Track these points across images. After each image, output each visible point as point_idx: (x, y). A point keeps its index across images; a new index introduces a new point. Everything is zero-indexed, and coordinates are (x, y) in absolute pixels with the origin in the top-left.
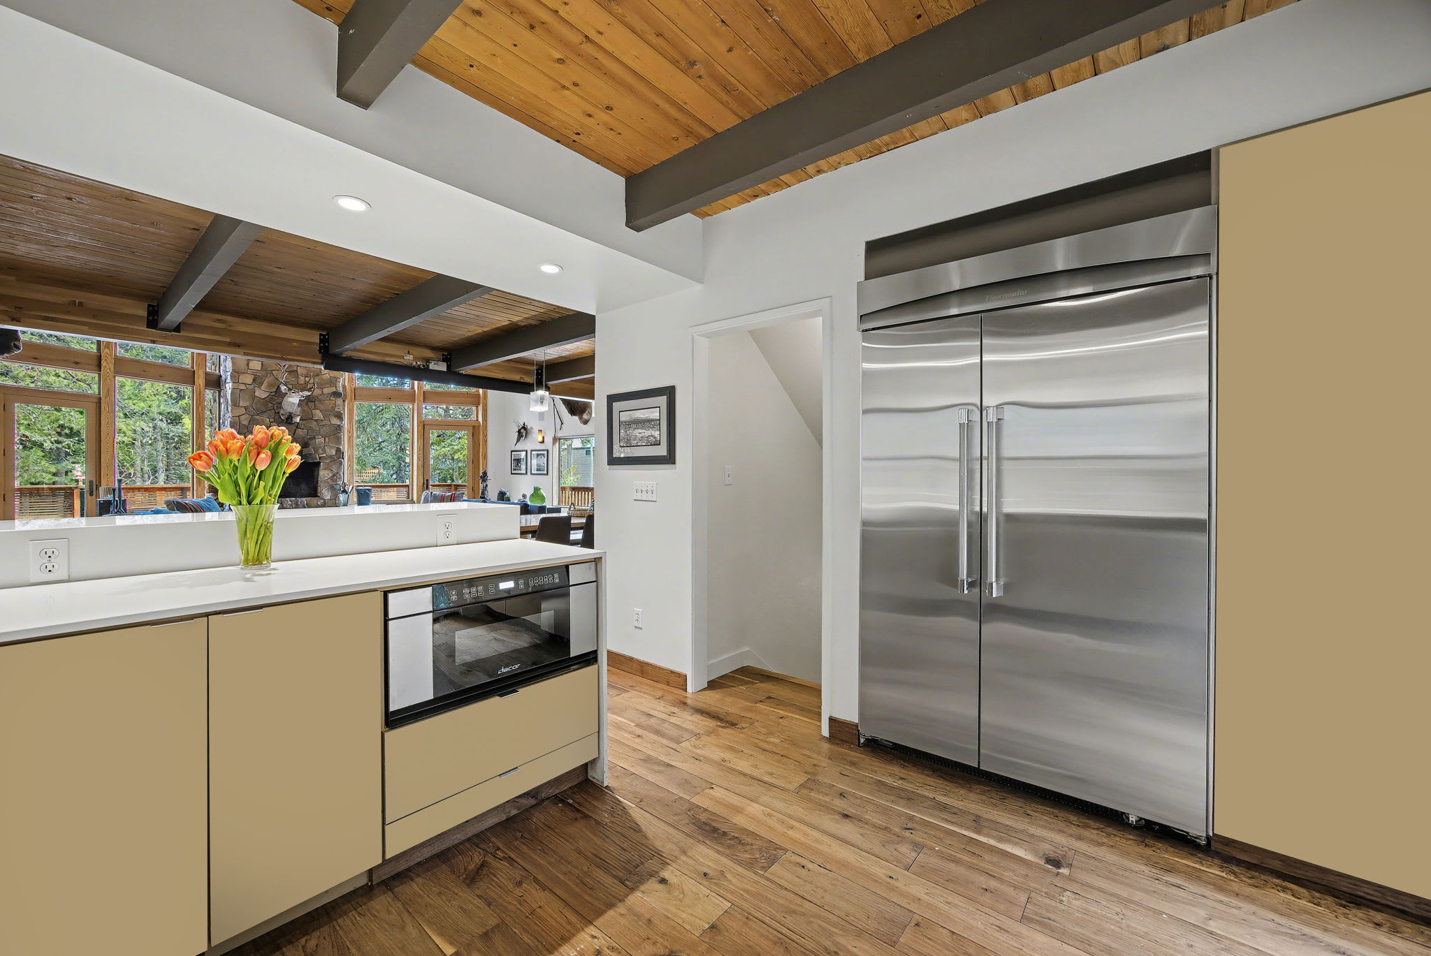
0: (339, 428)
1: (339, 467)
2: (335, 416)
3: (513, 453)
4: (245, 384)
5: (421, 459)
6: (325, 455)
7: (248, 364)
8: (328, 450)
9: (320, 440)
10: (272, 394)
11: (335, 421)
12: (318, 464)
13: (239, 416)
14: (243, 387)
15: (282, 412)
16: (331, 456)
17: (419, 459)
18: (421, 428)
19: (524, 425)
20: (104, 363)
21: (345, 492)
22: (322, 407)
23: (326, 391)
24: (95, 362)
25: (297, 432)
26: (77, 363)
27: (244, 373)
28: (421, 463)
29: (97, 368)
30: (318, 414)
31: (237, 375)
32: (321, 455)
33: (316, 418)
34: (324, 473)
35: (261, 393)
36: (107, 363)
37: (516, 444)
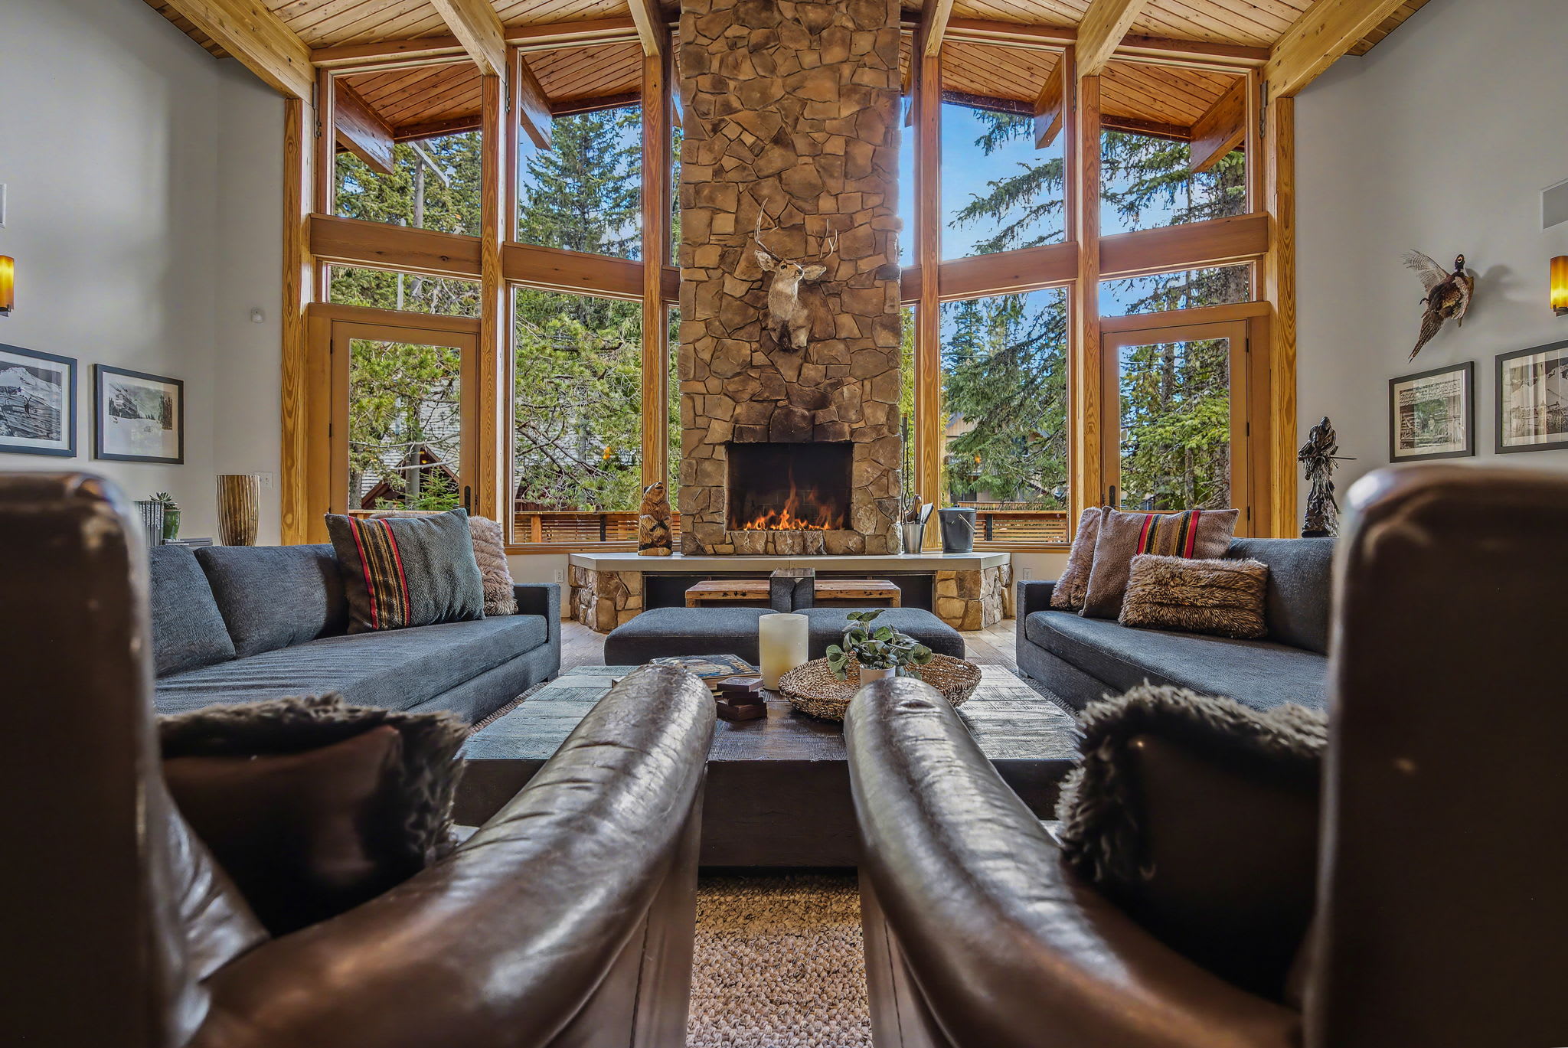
0: (891, 357)
1: (894, 455)
2: (884, 326)
3: (1398, 387)
4: (707, 269)
5: (1097, 429)
6: (862, 424)
7: (711, 224)
8: (868, 411)
9: (851, 390)
10: (755, 286)
11: (884, 338)
12: (849, 446)
13: (693, 343)
14: (701, 275)
15: (770, 325)
16: (876, 428)
17: (1088, 430)
18: (1094, 344)
19: (1459, 265)
20: (485, 256)
21: (914, 518)
22: (857, 307)
23: (865, 265)
24: (473, 256)
25: (804, 370)
26: (444, 258)
27: (702, 244)
28: (1095, 439)
29: (474, 267)
30: (848, 325)
31: (689, 249)
32: (855, 426)
33: (843, 335)
34: (862, 471)
35: (735, 287)
36: (490, 255)
37: (1416, 351)
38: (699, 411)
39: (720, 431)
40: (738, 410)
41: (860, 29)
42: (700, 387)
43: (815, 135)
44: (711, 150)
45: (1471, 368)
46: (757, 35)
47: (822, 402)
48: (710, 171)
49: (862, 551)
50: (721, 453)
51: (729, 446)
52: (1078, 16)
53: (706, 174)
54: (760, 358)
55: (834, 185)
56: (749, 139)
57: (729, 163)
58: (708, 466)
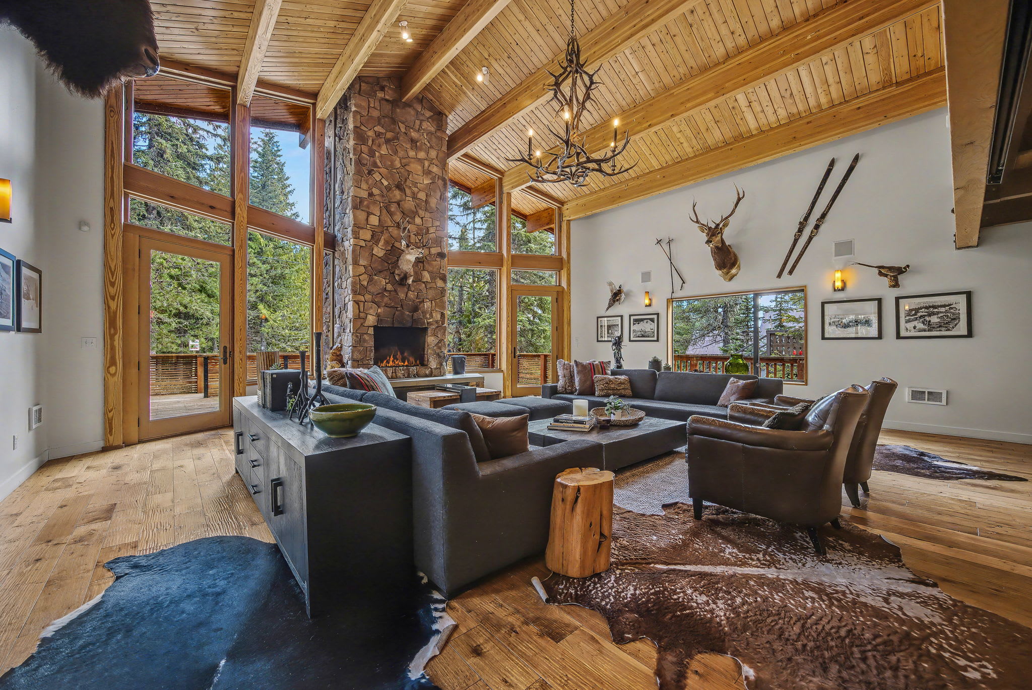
0: (443, 291)
2: (440, 279)
3: (599, 319)
4: (365, 241)
6: (431, 320)
7: (367, 219)
8: (434, 315)
9: (427, 305)
10: (388, 252)
11: (440, 283)
12: (426, 329)
13: (359, 276)
14: (363, 244)
15: (397, 273)
16: (437, 322)
17: (508, 326)
18: (510, 293)
19: (620, 287)
20: (238, 210)
22: (430, 269)
23: (433, 250)
24: (229, 209)
25: (409, 294)
26: (212, 207)
27: (363, 228)
29: (230, 215)
30: (426, 276)
31: (357, 230)
32: (429, 321)
33: (425, 280)
34: (431, 340)
35: (379, 251)
36: (241, 210)
37: (607, 309)
38: (362, 309)
39: (371, 320)
40: (379, 310)
41: (431, 147)
42: (362, 298)
43: (414, 189)
44: (367, 183)
45: (622, 316)
46: (389, 135)
47: (415, 309)
48: (366, 193)
49: (431, 375)
50: (371, 331)
51: (375, 327)
52: (506, 170)
53: (365, 194)
54: (389, 287)
55: (421, 213)
56: (386, 183)
57: (376, 191)
58: (366, 337)
